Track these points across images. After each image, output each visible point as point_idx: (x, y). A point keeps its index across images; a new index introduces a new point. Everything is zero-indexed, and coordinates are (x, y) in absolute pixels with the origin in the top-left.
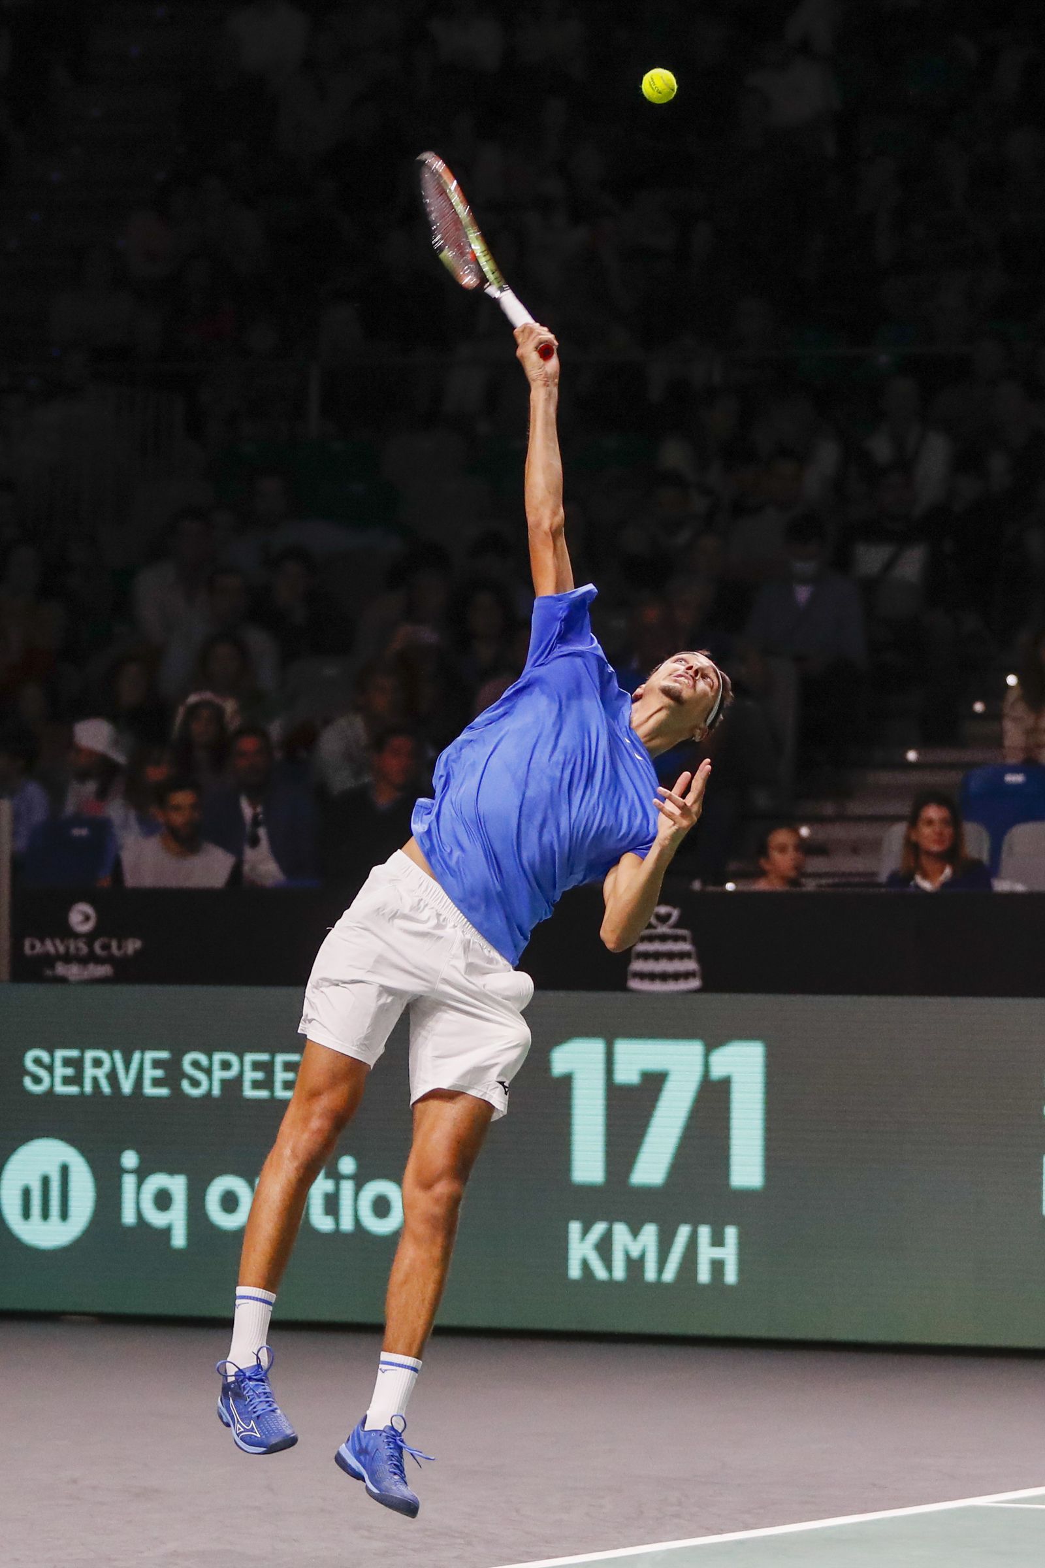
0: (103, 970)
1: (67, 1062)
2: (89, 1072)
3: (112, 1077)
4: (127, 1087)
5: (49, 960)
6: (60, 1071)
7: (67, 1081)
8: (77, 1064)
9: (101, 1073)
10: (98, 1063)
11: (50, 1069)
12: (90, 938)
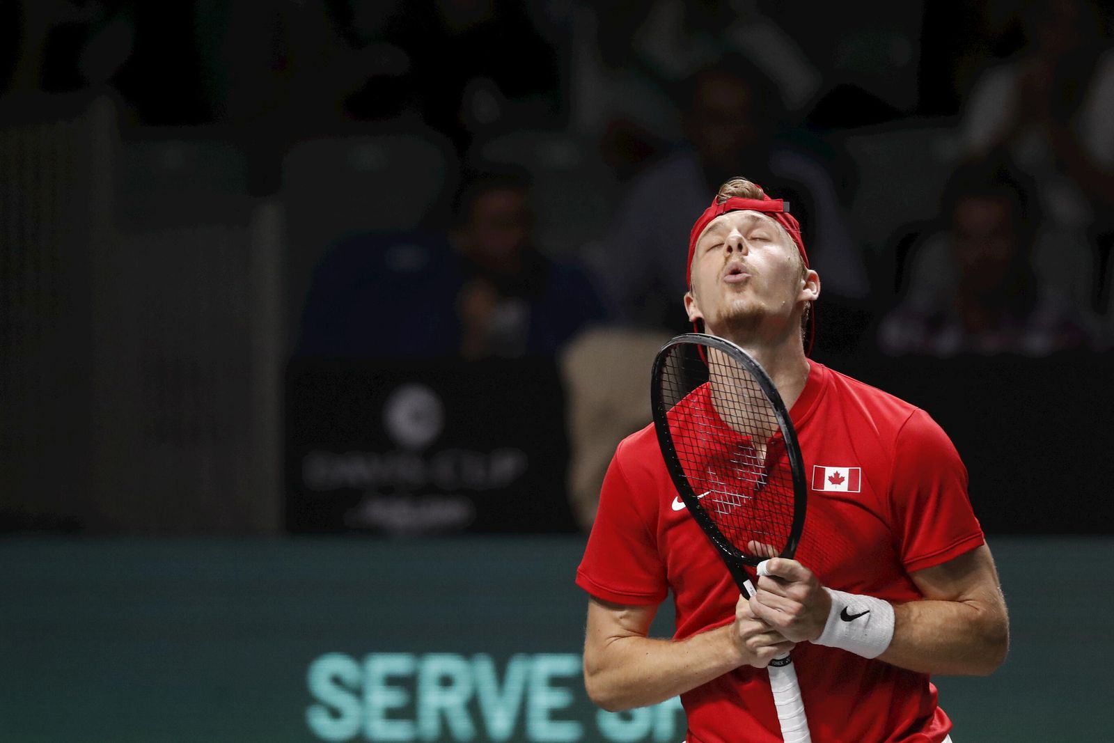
0: (449, 512)
1: (392, 681)
2: (432, 699)
3: (474, 707)
4: (500, 721)
5: (353, 495)
6: (382, 698)
7: (392, 714)
8: (407, 684)
9: (454, 700)
10: (446, 682)
11: (358, 692)
12: (429, 452)
